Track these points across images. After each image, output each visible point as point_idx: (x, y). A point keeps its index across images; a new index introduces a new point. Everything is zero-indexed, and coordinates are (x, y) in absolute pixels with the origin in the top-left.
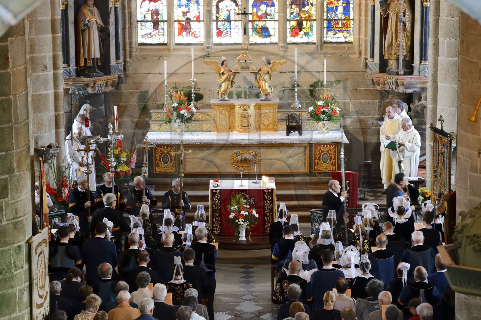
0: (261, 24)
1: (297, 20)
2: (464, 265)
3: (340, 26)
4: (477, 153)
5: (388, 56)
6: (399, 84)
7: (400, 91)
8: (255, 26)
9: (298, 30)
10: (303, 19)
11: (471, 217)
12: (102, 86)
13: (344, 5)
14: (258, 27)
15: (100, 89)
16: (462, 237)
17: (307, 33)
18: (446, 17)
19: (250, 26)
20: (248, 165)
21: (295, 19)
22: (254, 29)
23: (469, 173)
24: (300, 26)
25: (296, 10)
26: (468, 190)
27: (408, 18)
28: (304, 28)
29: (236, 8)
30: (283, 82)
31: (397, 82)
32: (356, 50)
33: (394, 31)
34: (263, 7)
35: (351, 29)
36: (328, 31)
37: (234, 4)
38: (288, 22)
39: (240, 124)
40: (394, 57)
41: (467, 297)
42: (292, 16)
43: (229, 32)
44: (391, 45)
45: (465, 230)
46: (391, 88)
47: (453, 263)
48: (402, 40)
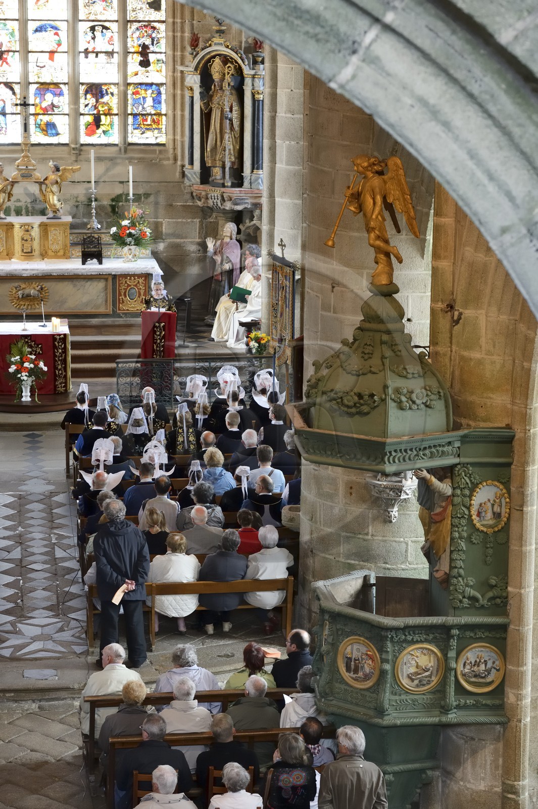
0: (46, 119)
1: (93, 114)
2: (318, 428)
3: (149, 122)
4: (331, 287)
5: (212, 163)
6: (226, 199)
7: (227, 208)
8: (38, 121)
9: (95, 127)
10: (101, 112)
11: (327, 367)
13: (154, 96)
14: (42, 123)
16: (316, 393)
17: (107, 131)
18: (285, 113)
19: (32, 120)
20: (32, 303)
21: (92, 113)
22: (37, 126)
23: (320, 312)
24: (97, 122)
25: (91, 100)
26: (319, 334)
27: (235, 115)
28: (102, 125)
29: (13, 97)
30: (76, 195)
31: (222, 197)
32: (170, 155)
33: (218, 131)
34: (49, 98)
35: (164, 127)
36: (135, 129)
37: (11, 92)
38: (81, 117)
39: (20, 250)
40: (219, 163)
41: (316, 468)
42: (87, 108)
43: (4, 129)
44: (214, 148)
45: (320, 383)
46: (215, 204)
47: (306, 426)
48: (229, 143)
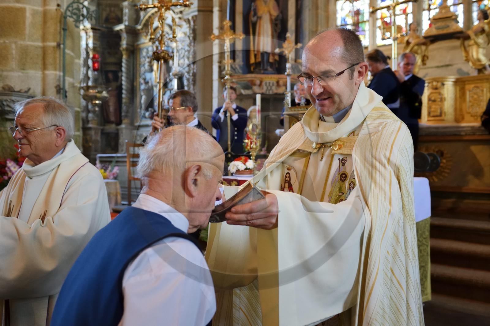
12: (271, 84)
15: (269, 88)
19: (475, 8)
39: (426, 114)
